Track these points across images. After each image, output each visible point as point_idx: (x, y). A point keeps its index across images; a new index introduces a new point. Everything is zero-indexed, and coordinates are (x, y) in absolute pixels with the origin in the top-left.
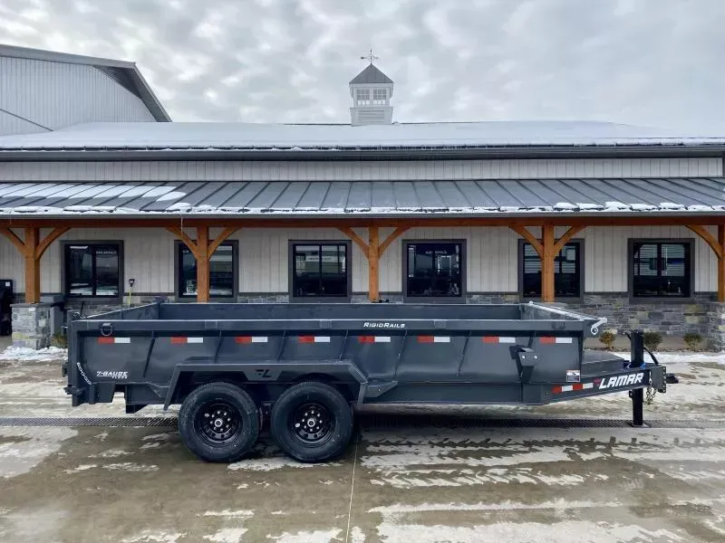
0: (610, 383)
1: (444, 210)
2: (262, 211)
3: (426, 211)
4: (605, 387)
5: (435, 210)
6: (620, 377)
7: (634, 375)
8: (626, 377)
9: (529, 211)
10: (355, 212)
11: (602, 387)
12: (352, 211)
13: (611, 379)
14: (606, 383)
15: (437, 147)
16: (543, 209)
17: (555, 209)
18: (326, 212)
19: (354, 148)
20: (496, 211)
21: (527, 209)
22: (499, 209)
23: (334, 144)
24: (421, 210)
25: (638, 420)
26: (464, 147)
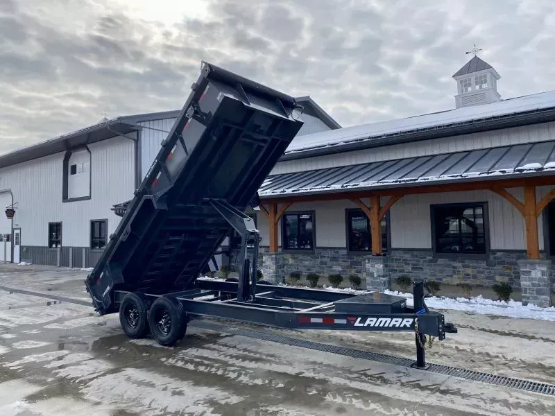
0: (368, 322)
1: (415, 180)
2: (293, 191)
3: (400, 182)
4: (362, 325)
5: (407, 181)
6: (380, 319)
7: (400, 320)
8: (389, 320)
9: (490, 175)
10: (349, 187)
11: (357, 324)
12: (347, 186)
13: (369, 319)
14: (363, 321)
15: (447, 126)
16: (504, 172)
17: (518, 170)
18: (331, 189)
19: (381, 136)
20: (459, 177)
21: (488, 173)
22: (461, 176)
23: (368, 135)
24: (397, 181)
25: (420, 363)
26: (472, 121)
